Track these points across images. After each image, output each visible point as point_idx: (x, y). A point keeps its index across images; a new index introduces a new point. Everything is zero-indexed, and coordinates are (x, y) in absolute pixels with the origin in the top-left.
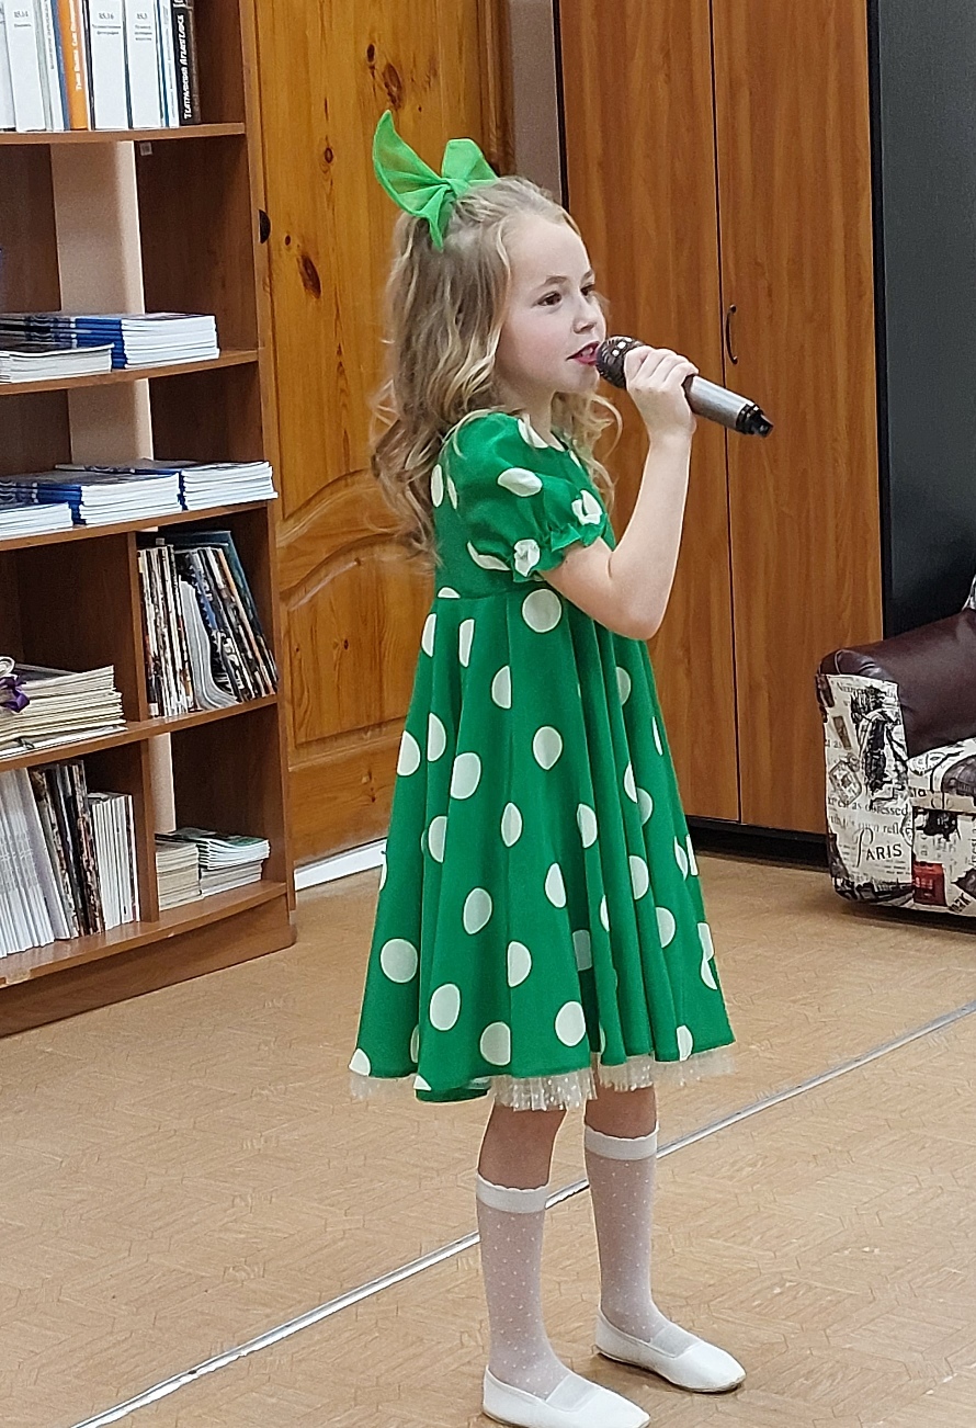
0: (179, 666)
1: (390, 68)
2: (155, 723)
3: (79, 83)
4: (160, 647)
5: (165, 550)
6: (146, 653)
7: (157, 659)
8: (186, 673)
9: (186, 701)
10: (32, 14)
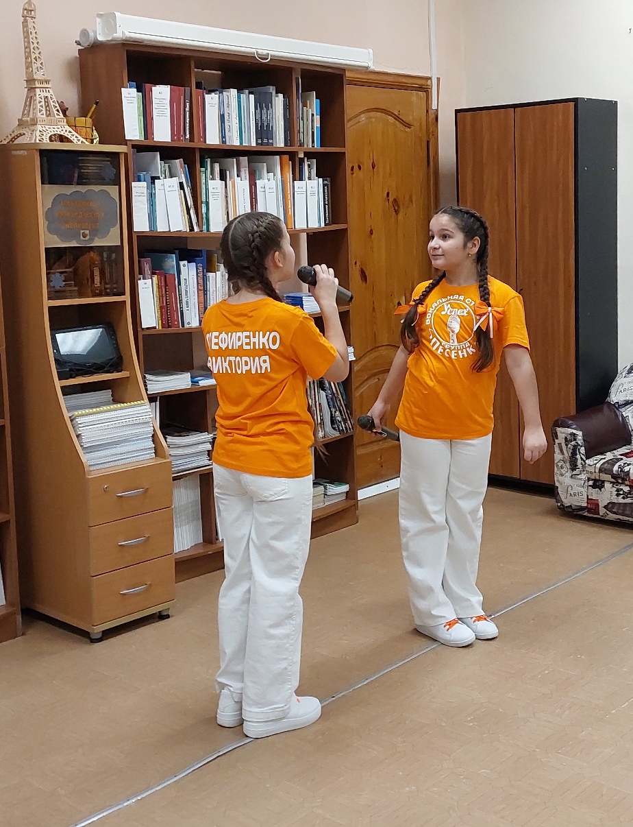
0: (319, 421)
1: (395, 201)
3: (290, 212)
8: (322, 424)
9: (321, 434)
10: (275, 188)
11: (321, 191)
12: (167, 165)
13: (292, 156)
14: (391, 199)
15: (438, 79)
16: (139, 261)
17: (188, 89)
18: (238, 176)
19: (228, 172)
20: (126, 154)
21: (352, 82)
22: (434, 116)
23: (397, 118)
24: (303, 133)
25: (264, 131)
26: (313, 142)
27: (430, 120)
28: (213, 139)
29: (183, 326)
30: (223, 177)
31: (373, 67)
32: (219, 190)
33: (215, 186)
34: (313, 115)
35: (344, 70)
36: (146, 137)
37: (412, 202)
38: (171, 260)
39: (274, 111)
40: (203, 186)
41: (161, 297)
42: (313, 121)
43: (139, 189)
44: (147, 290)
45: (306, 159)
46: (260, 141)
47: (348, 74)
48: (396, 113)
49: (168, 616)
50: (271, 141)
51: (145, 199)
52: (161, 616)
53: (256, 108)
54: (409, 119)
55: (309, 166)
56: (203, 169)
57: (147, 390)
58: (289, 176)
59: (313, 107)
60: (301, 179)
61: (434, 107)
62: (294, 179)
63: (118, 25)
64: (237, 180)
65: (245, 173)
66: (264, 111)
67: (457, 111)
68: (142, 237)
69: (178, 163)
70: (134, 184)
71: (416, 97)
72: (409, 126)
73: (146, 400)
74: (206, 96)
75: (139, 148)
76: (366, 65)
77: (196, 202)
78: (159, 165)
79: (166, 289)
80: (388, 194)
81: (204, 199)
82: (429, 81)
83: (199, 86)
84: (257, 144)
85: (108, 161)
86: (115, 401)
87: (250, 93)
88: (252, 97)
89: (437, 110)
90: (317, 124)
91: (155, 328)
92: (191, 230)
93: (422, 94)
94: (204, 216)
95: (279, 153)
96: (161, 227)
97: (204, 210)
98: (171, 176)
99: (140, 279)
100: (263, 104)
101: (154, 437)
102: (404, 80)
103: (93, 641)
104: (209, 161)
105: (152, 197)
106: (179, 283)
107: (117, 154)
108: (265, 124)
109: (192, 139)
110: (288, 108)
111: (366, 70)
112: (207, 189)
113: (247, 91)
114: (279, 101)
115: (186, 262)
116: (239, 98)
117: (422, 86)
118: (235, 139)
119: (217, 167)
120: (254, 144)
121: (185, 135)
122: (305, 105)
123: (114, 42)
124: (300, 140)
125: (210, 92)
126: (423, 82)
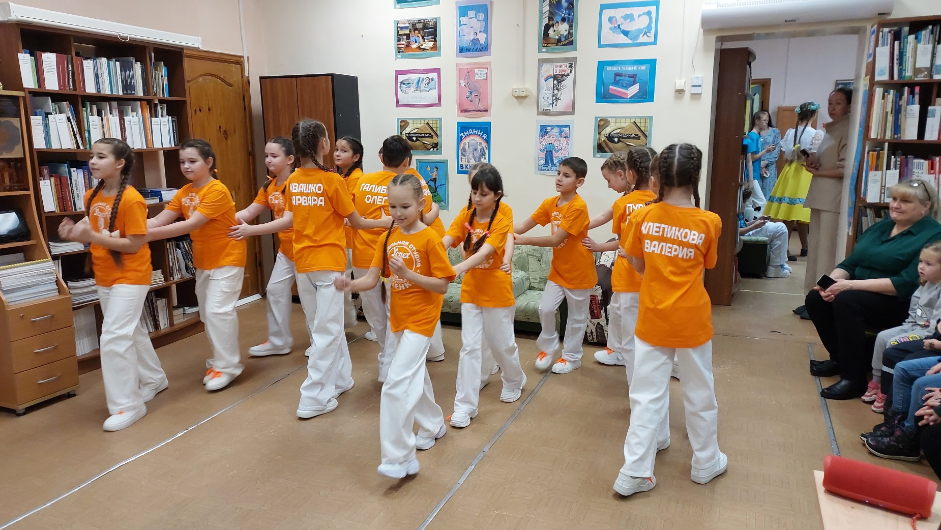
0: (177, 268)
1: (225, 132)
2: (172, 282)
3: (150, 137)
4: (173, 264)
5: (173, 242)
6: (169, 266)
7: (172, 267)
8: (180, 270)
9: (179, 276)
10: (137, 122)
11: (171, 124)
12: (57, 105)
13: (149, 102)
14: (222, 131)
15: (248, 58)
16: (39, 168)
17: (69, 56)
18: (110, 114)
19: (103, 111)
20: (24, 98)
21: (189, 57)
22: (247, 80)
23: (223, 80)
24: (156, 87)
25: (128, 86)
26: (163, 93)
27: (245, 82)
28: (90, 89)
29: (76, 210)
30: (99, 114)
31: (202, 48)
32: (97, 123)
33: (94, 120)
34: (162, 76)
35: (183, 49)
36: (39, 86)
37: (235, 132)
38: (64, 168)
39: (134, 73)
40: (86, 120)
41: (57, 191)
42: (162, 80)
43: (36, 121)
44: (47, 188)
45: (159, 104)
46: (125, 92)
47: (185, 51)
48: (222, 77)
49: (74, 395)
50: (133, 92)
51: (41, 127)
52: (70, 396)
53: (121, 71)
54: (231, 81)
55: (161, 108)
56: (84, 109)
57: (50, 252)
58: (148, 115)
59: (163, 71)
60: (156, 116)
61: (247, 74)
62: (151, 117)
63: (12, 11)
64: (110, 116)
65: (116, 112)
66: (128, 72)
67: (261, 78)
68: (40, 153)
69: (65, 104)
70: (32, 117)
71: (235, 68)
72: (231, 85)
73: (50, 258)
74: (84, 61)
75: (33, 93)
76: (197, 46)
77: (81, 129)
78: (50, 105)
79: (61, 186)
80: (220, 127)
81: (86, 128)
82: (242, 59)
83: (78, 54)
84: (123, 93)
85: (10, 101)
86: (26, 260)
87: (116, 61)
88: (118, 63)
89: (249, 77)
90: (166, 82)
91: (55, 211)
92: (77, 148)
93: (238, 66)
94: (87, 139)
95: (140, 100)
96: (55, 146)
97: (87, 135)
98: (61, 112)
99: (41, 180)
100: (126, 68)
101: (57, 282)
102: (225, 57)
103: (19, 415)
104: (88, 104)
105: (46, 126)
106: (71, 183)
107: (17, 98)
108: (129, 81)
109: (75, 89)
110: (144, 72)
111: (197, 49)
112: (88, 122)
113: (114, 60)
114: (138, 67)
115: (75, 169)
116: (108, 63)
117: (238, 61)
118: (107, 90)
119: (95, 108)
120: (121, 93)
121: (69, 86)
122: (156, 70)
123: (10, 22)
124: (154, 92)
125: (86, 59)
126: (239, 59)
